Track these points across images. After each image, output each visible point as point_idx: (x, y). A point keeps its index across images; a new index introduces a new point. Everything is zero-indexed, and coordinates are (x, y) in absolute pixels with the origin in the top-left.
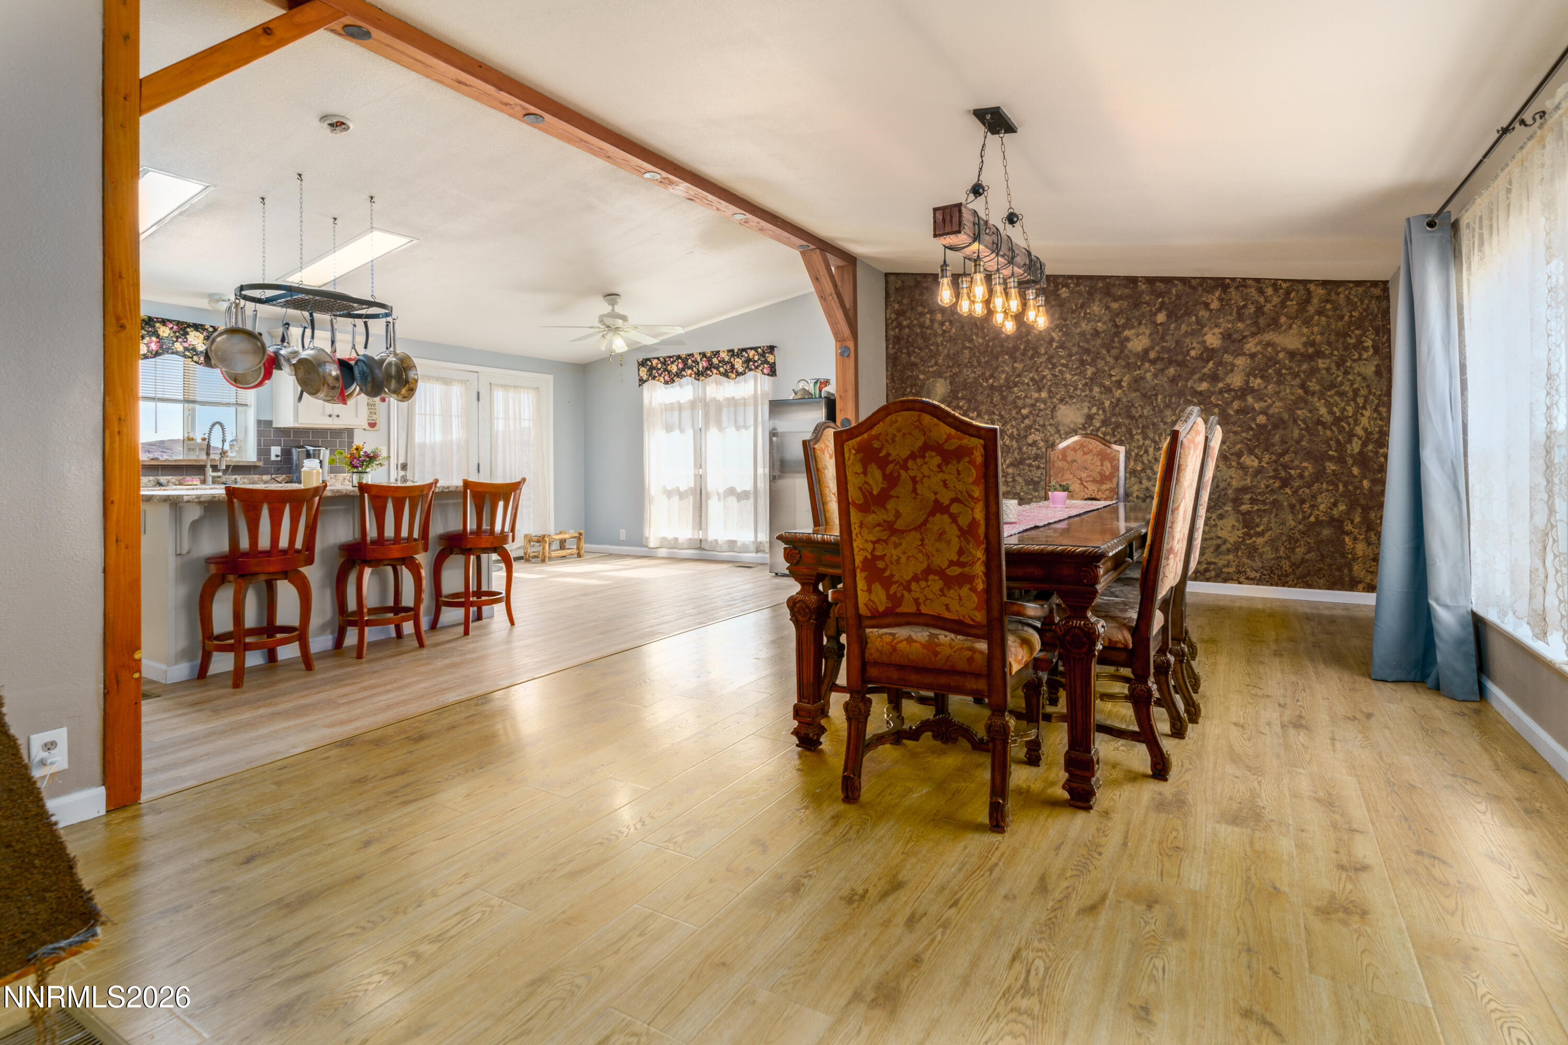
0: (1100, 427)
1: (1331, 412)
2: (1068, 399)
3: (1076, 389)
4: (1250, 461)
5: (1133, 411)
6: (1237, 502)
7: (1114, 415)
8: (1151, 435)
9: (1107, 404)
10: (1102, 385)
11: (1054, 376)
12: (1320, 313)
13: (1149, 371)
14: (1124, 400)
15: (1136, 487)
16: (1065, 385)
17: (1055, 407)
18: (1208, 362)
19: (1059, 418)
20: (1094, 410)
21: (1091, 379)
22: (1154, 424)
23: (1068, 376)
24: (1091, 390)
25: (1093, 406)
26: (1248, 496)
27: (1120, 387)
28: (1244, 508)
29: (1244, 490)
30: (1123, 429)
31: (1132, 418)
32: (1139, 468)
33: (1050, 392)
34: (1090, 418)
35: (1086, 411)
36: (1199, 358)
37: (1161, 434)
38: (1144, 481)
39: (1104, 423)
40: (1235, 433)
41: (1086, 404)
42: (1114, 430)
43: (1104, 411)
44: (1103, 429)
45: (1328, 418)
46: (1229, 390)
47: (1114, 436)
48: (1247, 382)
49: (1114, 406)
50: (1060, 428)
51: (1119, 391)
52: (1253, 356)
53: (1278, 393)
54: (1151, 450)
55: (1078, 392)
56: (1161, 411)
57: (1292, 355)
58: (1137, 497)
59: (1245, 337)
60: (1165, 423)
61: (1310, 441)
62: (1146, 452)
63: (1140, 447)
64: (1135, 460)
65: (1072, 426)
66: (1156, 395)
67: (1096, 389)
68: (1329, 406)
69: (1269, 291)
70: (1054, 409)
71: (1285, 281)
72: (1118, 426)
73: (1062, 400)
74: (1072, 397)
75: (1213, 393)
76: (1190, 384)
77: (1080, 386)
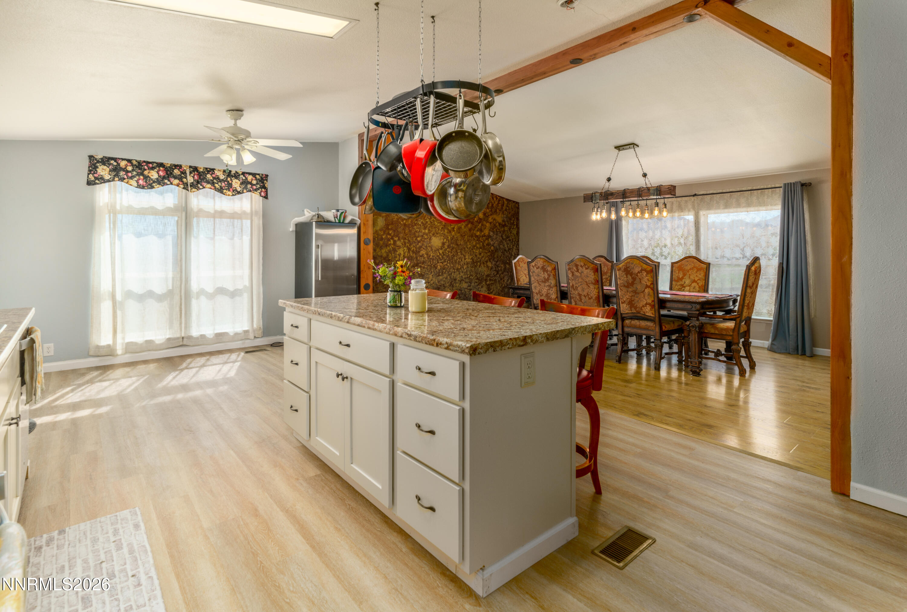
0: (447, 249)
1: (508, 247)
2: (436, 234)
3: (439, 230)
4: (489, 264)
5: (458, 241)
6: (486, 280)
7: (452, 243)
8: (463, 253)
9: (449, 238)
10: (448, 229)
11: (431, 222)
12: (506, 210)
13: (463, 225)
14: (455, 237)
15: (458, 276)
16: (435, 228)
17: (431, 238)
18: (479, 223)
19: (432, 244)
20: (445, 240)
21: (444, 226)
22: (464, 248)
23: (436, 223)
24: (444, 231)
25: (445, 238)
26: (489, 278)
27: (454, 231)
28: (488, 283)
29: (488, 276)
30: (455, 250)
31: (457, 245)
32: (459, 268)
33: (429, 230)
34: (443, 244)
35: (442, 240)
36: (477, 222)
37: (466, 253)
38: (461, 273)
39: (449, 246)
40: (486, 253)
41: (442, 237)
42: (452, 250)
43: (448, 241)
44: (448, 250)
45: (507, 249)
46: (485, 236)
47: (452, 253)
48: (489, 233)
49: (452, 239)
50: (433, 248)
51: (454, 233)
52: (491, 223)
53: (496, 238)
54: (463, 259)
55: (440, 231)
56: (466, 243)
57: (500, 224)
58: (459, 280)
59: (489, 215)
60: (467, 248)
61: (503, 257)
62: (462, 260)
63: (460, 258)
64: (458, 264)
65: (437, 247)
66: (465, 236)
67: (446, 231)
68: (507, 244)
69: (495, 199)
70: (430, 239)
71: (499, 196)
72: (453, 249)
73: (433, 234)
74: (437, 234)
75: (480, 236)
76: (474, 232)
77: (440, 229)
